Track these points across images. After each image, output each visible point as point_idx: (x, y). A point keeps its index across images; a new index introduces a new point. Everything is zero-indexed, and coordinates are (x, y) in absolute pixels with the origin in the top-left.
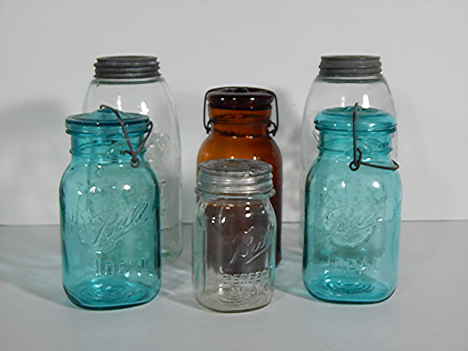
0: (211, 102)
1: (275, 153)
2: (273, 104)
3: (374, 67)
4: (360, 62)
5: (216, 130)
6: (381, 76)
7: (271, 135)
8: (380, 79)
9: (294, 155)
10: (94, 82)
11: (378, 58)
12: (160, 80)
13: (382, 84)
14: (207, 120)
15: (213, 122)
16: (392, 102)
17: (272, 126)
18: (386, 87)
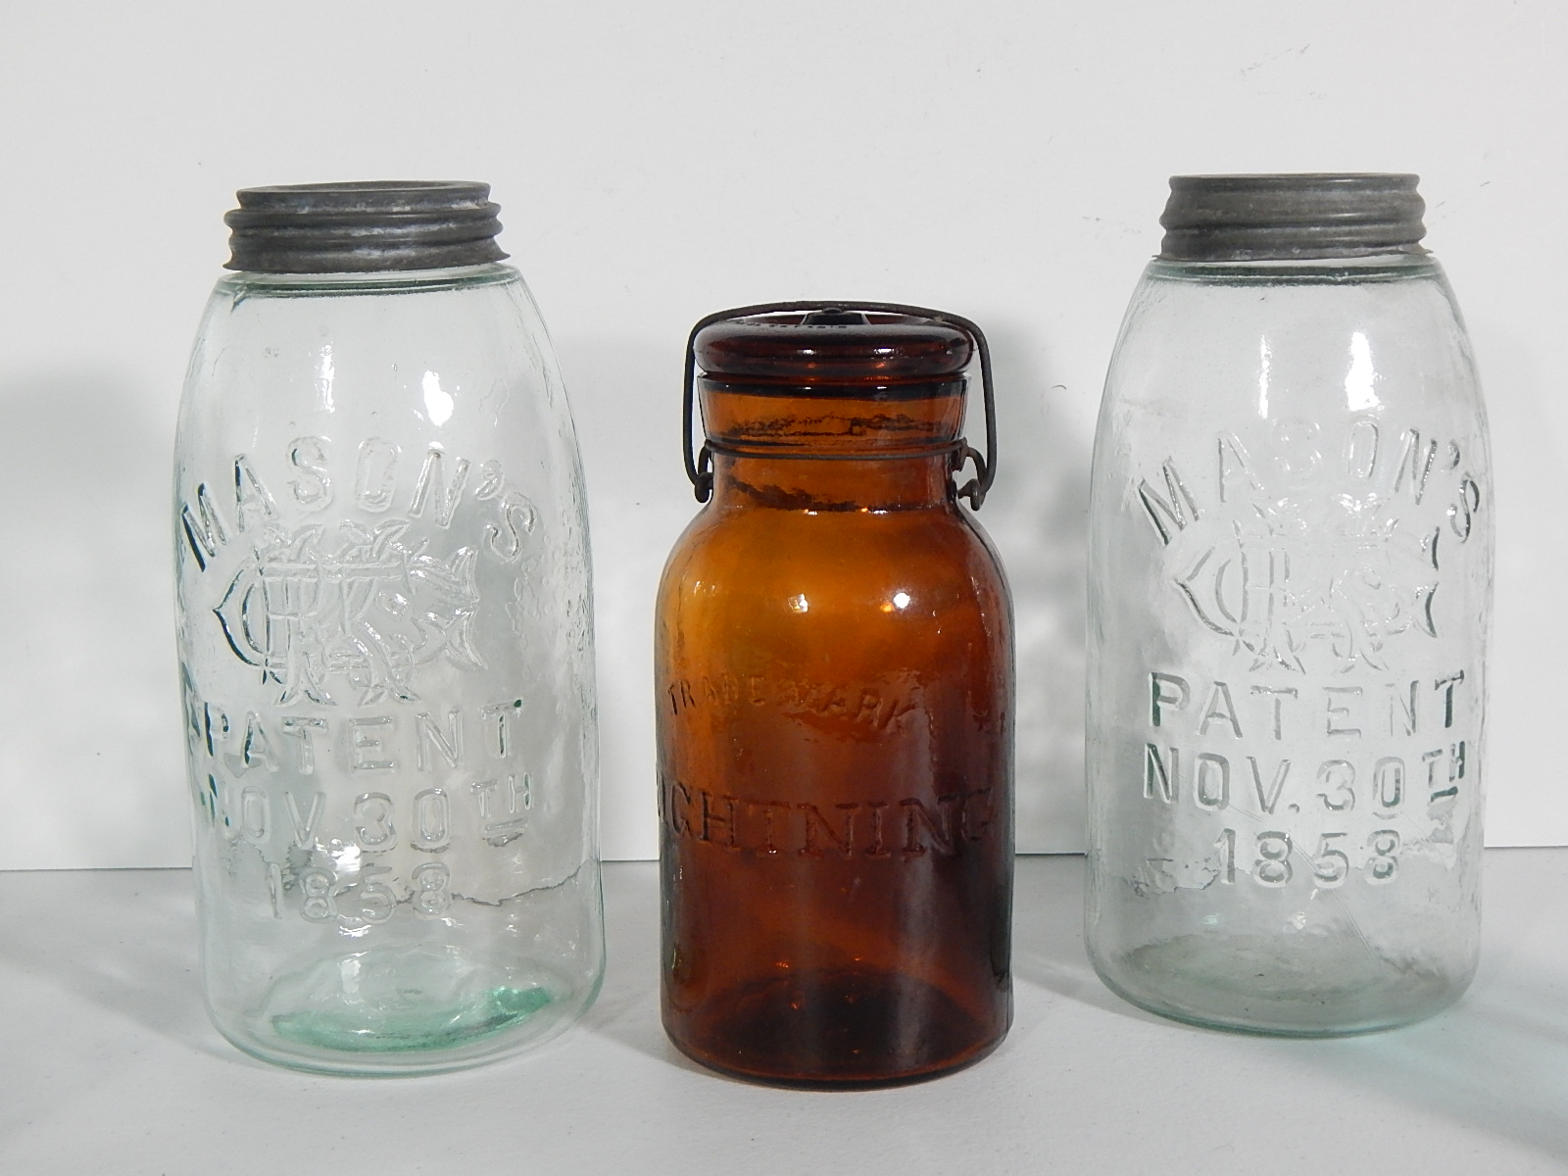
0: (715, 369)
1: (983, 579)
2: (972, 373)
3: (1394, 217)
4: (1336, 195)
5: (731, 482)
6: (1422, 254)
7: (965, 502)
8: (1417, 267)
9: (1061, 586)
10: (225, 288)
11: (1407, 182)
12: (502, 277)
13: (1429, 289)
14: (698, 443)
15: (719, 448)
16: (1470, 362)
17: (969, 462)
18: (1442, 301)
